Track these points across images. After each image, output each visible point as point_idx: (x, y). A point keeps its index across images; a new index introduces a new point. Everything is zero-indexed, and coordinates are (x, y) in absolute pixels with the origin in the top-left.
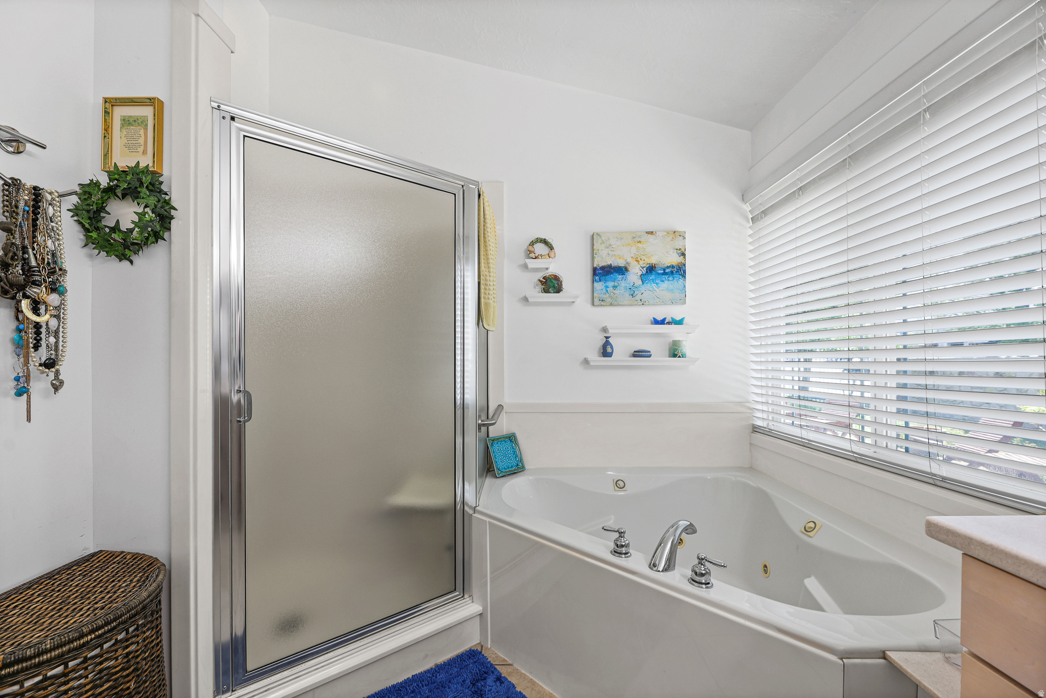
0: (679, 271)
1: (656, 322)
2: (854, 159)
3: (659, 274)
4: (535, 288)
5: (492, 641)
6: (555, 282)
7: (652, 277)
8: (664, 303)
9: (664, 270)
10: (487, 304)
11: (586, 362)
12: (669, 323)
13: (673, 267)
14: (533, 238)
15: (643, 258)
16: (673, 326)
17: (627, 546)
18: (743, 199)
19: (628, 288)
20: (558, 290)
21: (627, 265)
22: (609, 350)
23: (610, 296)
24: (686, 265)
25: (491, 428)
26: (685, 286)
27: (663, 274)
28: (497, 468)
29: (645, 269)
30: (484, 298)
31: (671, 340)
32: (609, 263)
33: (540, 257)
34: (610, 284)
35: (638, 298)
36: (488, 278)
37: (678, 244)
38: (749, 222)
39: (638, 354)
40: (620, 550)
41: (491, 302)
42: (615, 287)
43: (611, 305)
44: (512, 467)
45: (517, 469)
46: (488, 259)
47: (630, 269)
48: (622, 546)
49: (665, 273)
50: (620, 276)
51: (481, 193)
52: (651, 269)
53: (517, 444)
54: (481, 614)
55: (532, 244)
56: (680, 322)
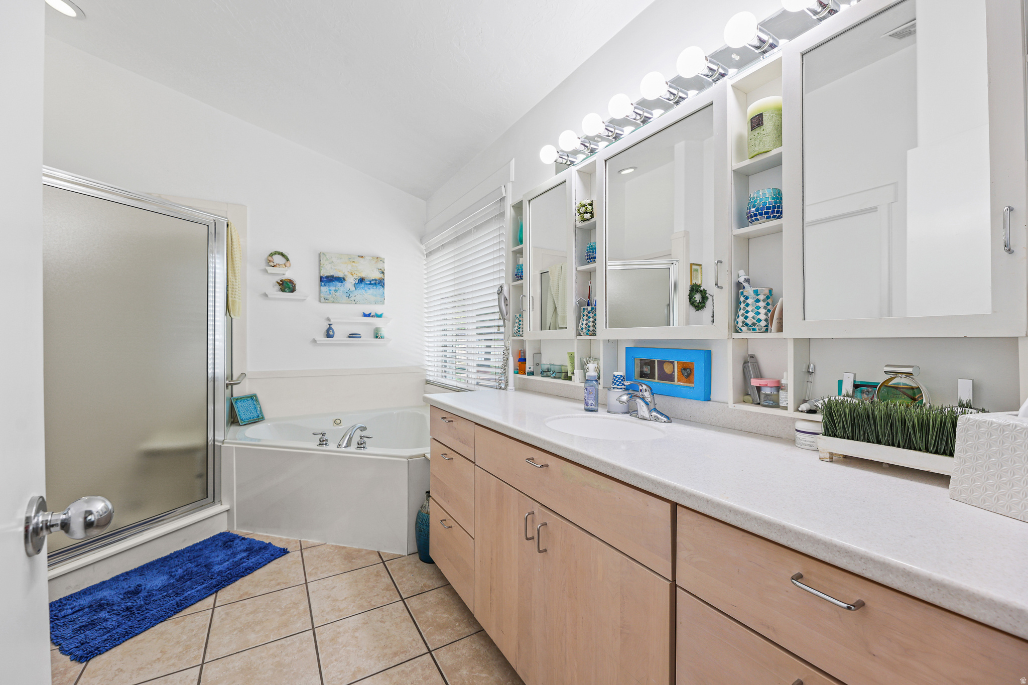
0: (380, 283)
1: (365, 315)
2: (458, 239)
3: (367, 284)
4: (274, 287)
5: (237, 525)
6: (290, 284)
7: (362, 285)
8: (370, 303)
9: (370, 282)
10: (233, 302)
11: (314, 341)
12: (373, 316)
13: (376, 280)
14: (273, 251)
15: (356, 272)
16: (375, 318)
17: (326, 440)
18: (421, 241)
19: (345, 292)
20: (293, 290)
21: (344, 277)
22: (331, 333)
23: (332, 297)
24: (385, 280)
25: (234, 387)
26: (384, 293)
27: (369, 284)
28: (240, 419)
29: (357, 280)
30: (231, 297)
31: (375, 328)
32: (332, 274)
33: (278, 266)
34: (333, 288)
35: (353, 298)
36: (234, 283)
37: (380, 266)
38: (424, 256)
39: (352, 336)
40: (322, 443)
41: (237, 300)
42: (336, 291)
43: (333, 302)
44: (253, 418)
45: (259, 419)
46: (234, 270)
47: (346, 279)
48: (324, 441)
49: (371, 284)
50: (340, 284)
51: (229, 224)
52: (361, 280)
53: (257, 400)
54: (227, 511)
55: (271, 255)
56: (380, 316)
